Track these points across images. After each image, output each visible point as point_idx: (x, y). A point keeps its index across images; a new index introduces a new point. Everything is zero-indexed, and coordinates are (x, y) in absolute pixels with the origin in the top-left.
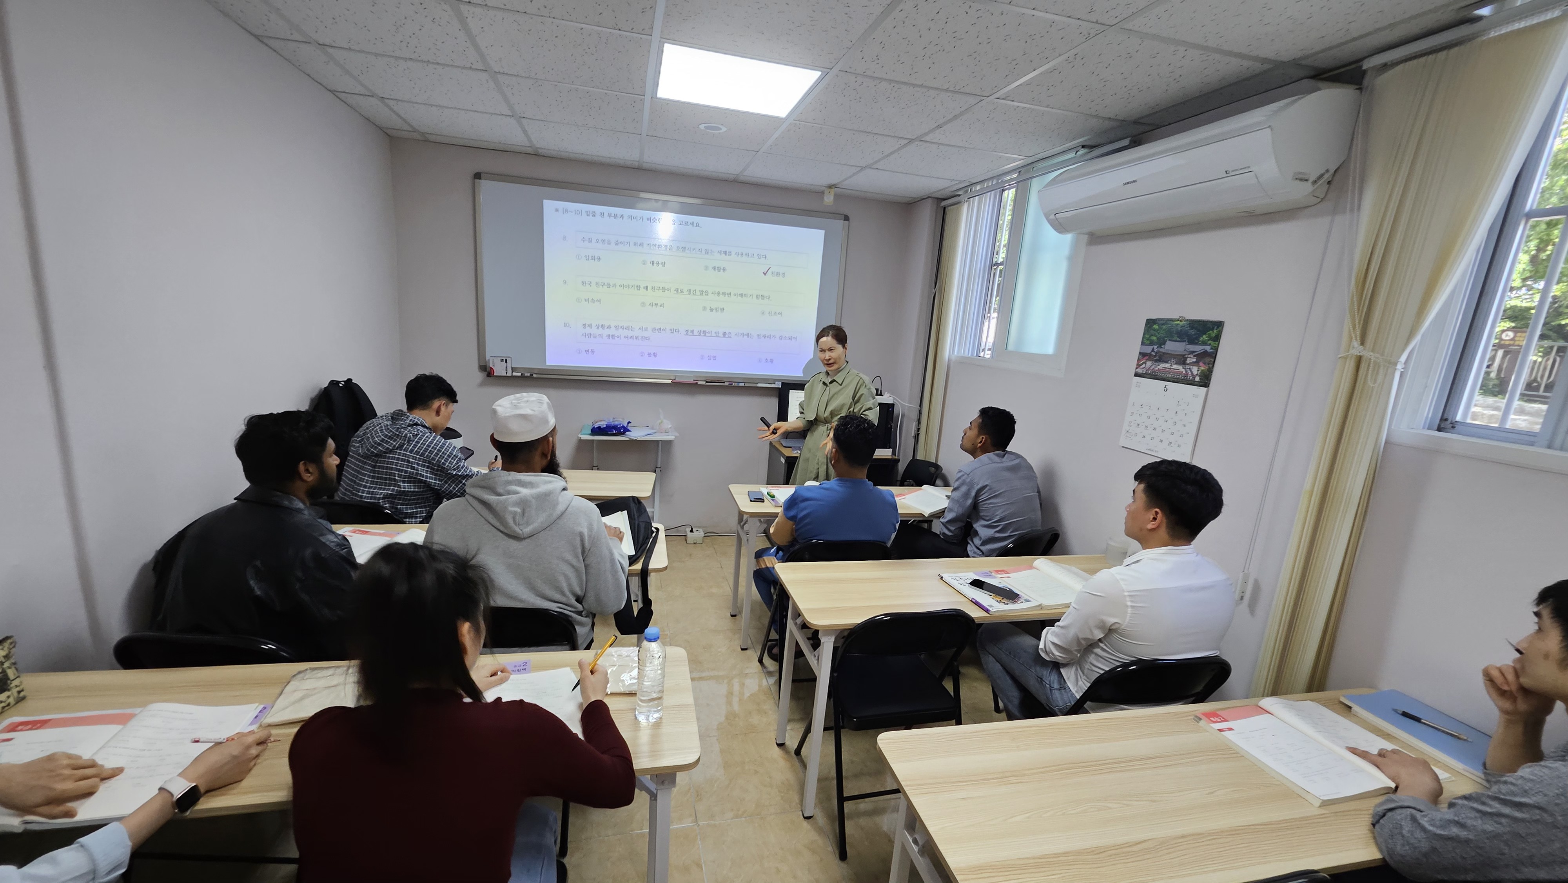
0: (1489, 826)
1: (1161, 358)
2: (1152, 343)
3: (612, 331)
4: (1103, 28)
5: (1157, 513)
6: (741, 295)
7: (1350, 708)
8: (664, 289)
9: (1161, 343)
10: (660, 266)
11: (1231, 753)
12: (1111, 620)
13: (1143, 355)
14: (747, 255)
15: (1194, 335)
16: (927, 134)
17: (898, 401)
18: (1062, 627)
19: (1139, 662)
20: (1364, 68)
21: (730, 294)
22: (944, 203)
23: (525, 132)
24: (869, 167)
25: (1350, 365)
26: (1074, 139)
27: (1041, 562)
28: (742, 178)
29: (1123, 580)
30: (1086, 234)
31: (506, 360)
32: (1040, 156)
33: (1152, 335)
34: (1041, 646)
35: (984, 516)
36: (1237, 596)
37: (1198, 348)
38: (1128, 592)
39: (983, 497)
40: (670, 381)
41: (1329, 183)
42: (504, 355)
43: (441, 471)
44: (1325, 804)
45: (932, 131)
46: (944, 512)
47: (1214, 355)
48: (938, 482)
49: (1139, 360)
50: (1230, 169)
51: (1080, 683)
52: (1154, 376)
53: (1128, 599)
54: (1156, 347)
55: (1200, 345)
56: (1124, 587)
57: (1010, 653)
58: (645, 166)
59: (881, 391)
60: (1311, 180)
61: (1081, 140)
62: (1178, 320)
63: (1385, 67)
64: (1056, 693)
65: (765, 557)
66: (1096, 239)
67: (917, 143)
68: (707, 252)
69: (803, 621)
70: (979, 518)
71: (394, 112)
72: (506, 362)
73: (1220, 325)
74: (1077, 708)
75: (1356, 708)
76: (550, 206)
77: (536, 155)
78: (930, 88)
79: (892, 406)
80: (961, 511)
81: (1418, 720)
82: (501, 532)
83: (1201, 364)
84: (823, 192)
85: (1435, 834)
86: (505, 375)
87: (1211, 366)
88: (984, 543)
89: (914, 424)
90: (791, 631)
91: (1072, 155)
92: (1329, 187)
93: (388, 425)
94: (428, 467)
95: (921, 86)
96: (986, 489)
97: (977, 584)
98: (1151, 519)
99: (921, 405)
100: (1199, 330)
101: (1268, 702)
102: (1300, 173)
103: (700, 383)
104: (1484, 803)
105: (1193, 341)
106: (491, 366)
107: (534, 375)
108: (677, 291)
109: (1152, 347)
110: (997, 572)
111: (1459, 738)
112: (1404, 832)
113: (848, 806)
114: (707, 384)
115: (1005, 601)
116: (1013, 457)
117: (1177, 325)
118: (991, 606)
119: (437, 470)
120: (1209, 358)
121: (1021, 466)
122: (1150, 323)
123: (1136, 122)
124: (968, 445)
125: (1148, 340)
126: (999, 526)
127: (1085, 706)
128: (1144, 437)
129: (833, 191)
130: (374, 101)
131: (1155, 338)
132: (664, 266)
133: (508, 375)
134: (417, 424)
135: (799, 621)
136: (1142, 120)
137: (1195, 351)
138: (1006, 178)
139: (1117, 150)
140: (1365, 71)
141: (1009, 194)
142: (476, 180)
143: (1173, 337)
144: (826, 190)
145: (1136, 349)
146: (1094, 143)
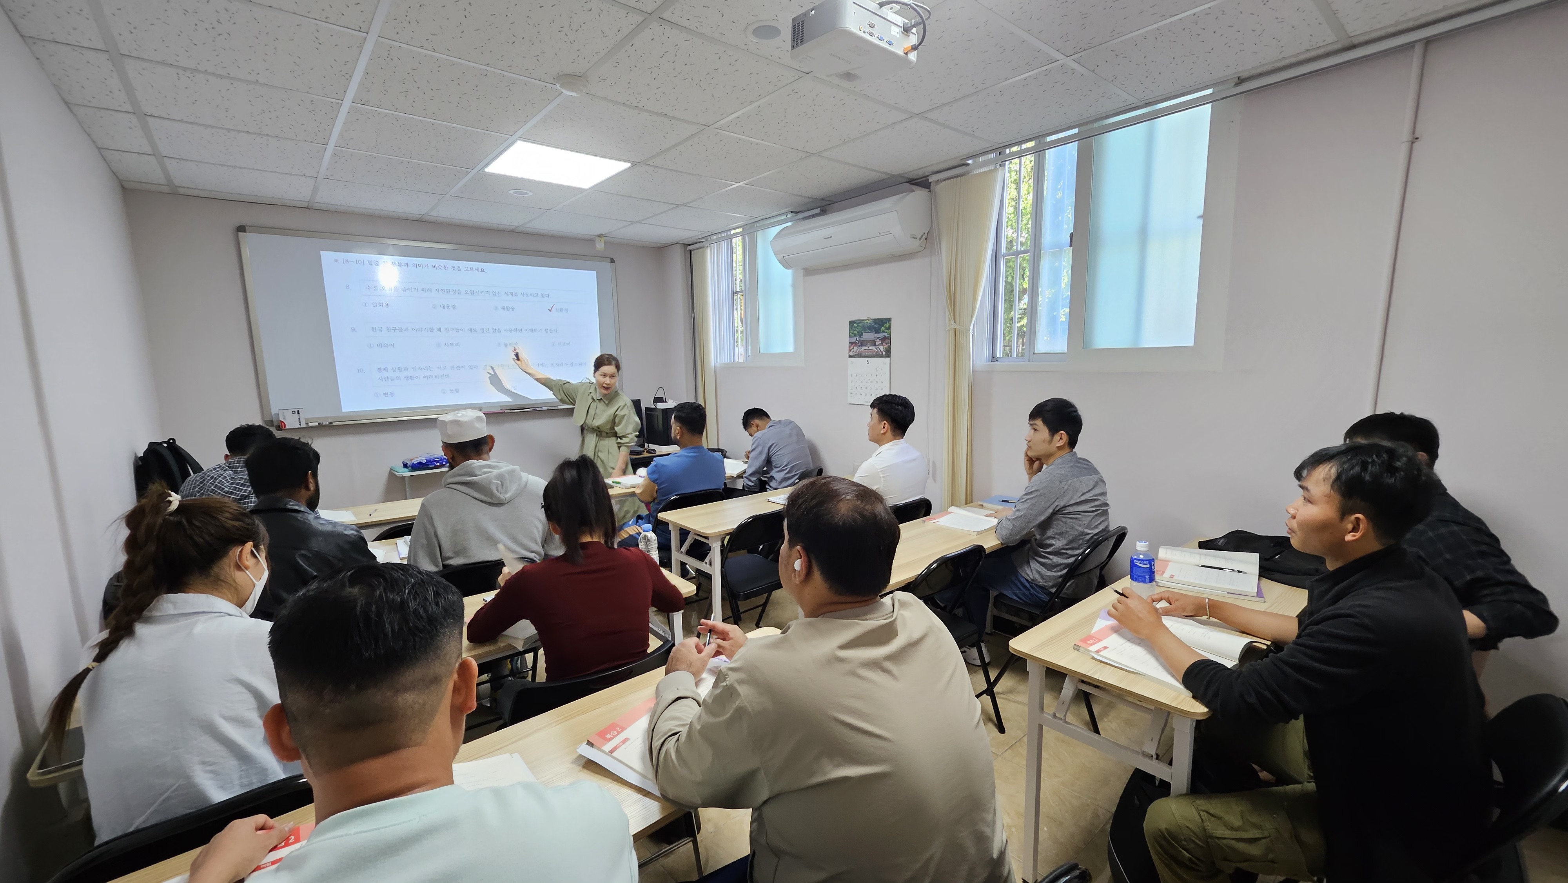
1: (862, 344)
2: (855, 336)
3: (410, 373)
4: (809, 155)
5: (885, 423)
6: (532, 330)
7: (983, 505)
8: (457, 330)
9: (861, 335)
10: (451, 308)
13: (851, 343)
14: (532, 295)
15: (877, 327)
20: (929, 181)
21: (521, 330)
22: (690, 248)
23: (315, 190)
24: (639, 222)
25: (952, 334)
26: (786, 208)
28: (520, 229)
29: (875, 463)
30: (803, 269)
31: (298, 411)
32: (763, 217)
33: (854, 331)
35: (775, 465)
37: (881, 335)
38: (880, 469)
39: (773, 452)
41: (926, 239)
42: (295, 407)
47: (890, 338)
49: (849, 348)
50: (881, 232)
52: (860, 355)
53: (880, 473)
54: (858, 338)
55: (881, 333)
56: (877, 467)
58: (427, 218)
59: (665, 399)
60: (918, 238)
61: (790, 209)
62: (867, 320)
63: (938, 182)
66: (809, 272)
67: (682, 207)
68: (494, 294)
70: (772, 467)
71: (164, 170)
72: (299, 413)
73: (889, 320)
75: (985, 504)
76: (328, 257)
77: (310, 208)
82: (485, 502)
83: (884, 344)
84: (595, 240)
86: (299, 426)
87: (889, 345)
88: (780, 482)
91: (785, 217)
92: (926, 242)
96: (775, 445)
98: (883, 428)
100: (879, 324)
101: (950, 510)
102: (913, 235)
103: (505, 411)
105: (877, 331)
106: (281, 419)
107: (333, 423)
108: (471, 330)
109: (855, 338)
114: (512, 411)
117: (867, 323)
120: (887, 339)
122: (852, 323)
123: (823, 200)
125: (852, 334)
128: (861, 394)
129: (603, 239)
130: (148, 160)
131: (856, 332)
132: (455, 308)
133: (302, 426)
136: (826, 199)
137: (879, 338)
138: (732, 232)
139: (813, 216)
140: (930, 183)
141: (738, 242)
142: (239, 233)
143: (866, 330)
144: (597, 239)
145: (846, 341)
146: (797, 211)
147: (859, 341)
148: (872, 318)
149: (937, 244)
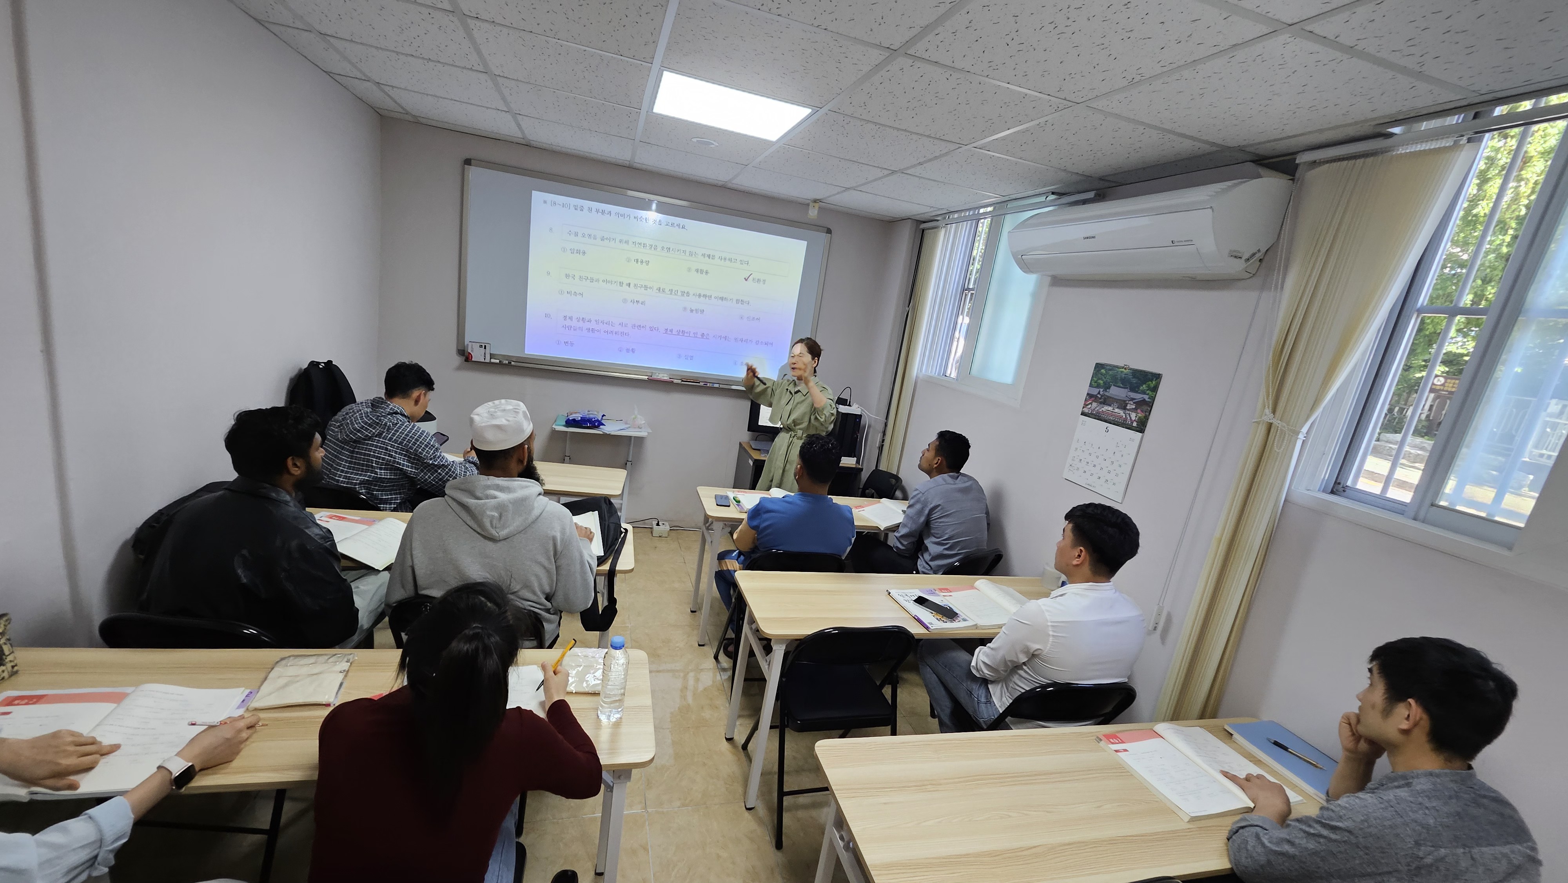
0: (1311, 845)
1: (1106, 401)
2: (1098, 386)
3: (592, 325)
4: (1070, 104)
5: (1081, 551)
6: (722, 298)
7: (1232, 735)
8: (646, 287)
9: (1107, 387)
10: (644, 264)
11: (1123, 772)
12: (1035, 646)
13: (1090, 395)
14: (730, 260)
15: (1136, 383)
16: (908, 168)
17: (866, 413)
18: (992, 649)
19: (1054, 684)
20: (1297, 162)
21: (711, 296)
22: (923, 226)
23: (519, 126)
24: (854, 189)
25: (1262, 430)
26: (1044, 186)
27: (982, 583)
28: (730, 185)
29: (1048, 611)
30: (1050, 276)
31: (485, 346)
32: (1014, 197)
33: (1100, 379)
34: (973, 663)
35: (935, 533)
36: (1151, 628)
37: (1138, 397)
38: (1051, 622)
39: (935, 516)
40: (647, 377)
41: (1261, 260)
42: (484, 341)
43: (418, 460)
44: (1194, 819)
45: (913, 166)
46: (899, 526)
47: (1151, 404)
48: (898, 493)
49: (1086, 400)
50: (1175, 240)
51: (1004, 699)
52: (1098, 417)
53: (1050, 628)
54: (1101, 390)
55: (1139, 393)
56: (1048, 618)
57: (946, 666)
58: (635, 165)
59: (850, 402)
60: (1244, 258)
61: (1050, 188)
62: (1123, 368)
63: (1314, 164)
64: (983, 706)
65: (726, 560)
66: (1058, 281)
67: (899, 174)
68: (691, 254)
69: (757, 627)
70: (929, 535)
71: (389, 96)
72: (485, 348)
73: (1158, 377)
74: (998, 723)
75: (1236, 736)
76: (538, 197)
77: (528, 146)
78: (912, 133)
79: (860, 417)
80: (914, 527)
81: (1285, 748)
82: (479, 533)
83: (1139, 411)
84: (808, 205)
85: (1272, 850)
86: (483, 361)
87: (1147, 414)
88: (934, 559)
89: (880, 436)
90: (746, 634)
91: (1043, 199)
92: (1260, 265)
93: (367, 412)
94: (405, 456)
95: (905, 130)
96: (939, 508)
97: (921, 601)
98: (1076, 556)
99: (887, 418)
100: (1140, 380)
101: (1162, 728)
102: (1235, 251)
103: (675, 381)
104: (1310, 826)
105: (1135, 388)
106: (469, 351)
107: (513, 363)
108: (660, 290)
109: (1098, 390)
110: (941, 590)
111: (1316, 767)
112: (1249, 847)
113: (787, 800)
114: (683, 382)
115: (944, 619)
116: (966, 479)
117: (1122, 372)
118: (931, 624)
119: (414, 459)
120: (1146, 406)
121: (973, 488)
122: (1099, 367)
123: (1101, 179)
124: (925, 465)
125: (1095, 382)
126: (948, 543)
127: (1006, 720)
128: (1085, 472)
129: (817, 205)
130: (368, 84)
131: (1101, 381)
132: (647, 264)
133: (486, 361)
134: (396, 413)
135: (754, 626)
136: (1106, 178)
137: (1135, 399)
138: (982, 211)
139: (1084, 202)
140: (1298, 165)
141: (984, 226)
142: (466, 166)
143: (1116, 383)
144: (811, 204)
145: (1085, 389)
146: (1063, 191)
147: (1102, 396)
148: (1130, 367)
149: (1279, 270)
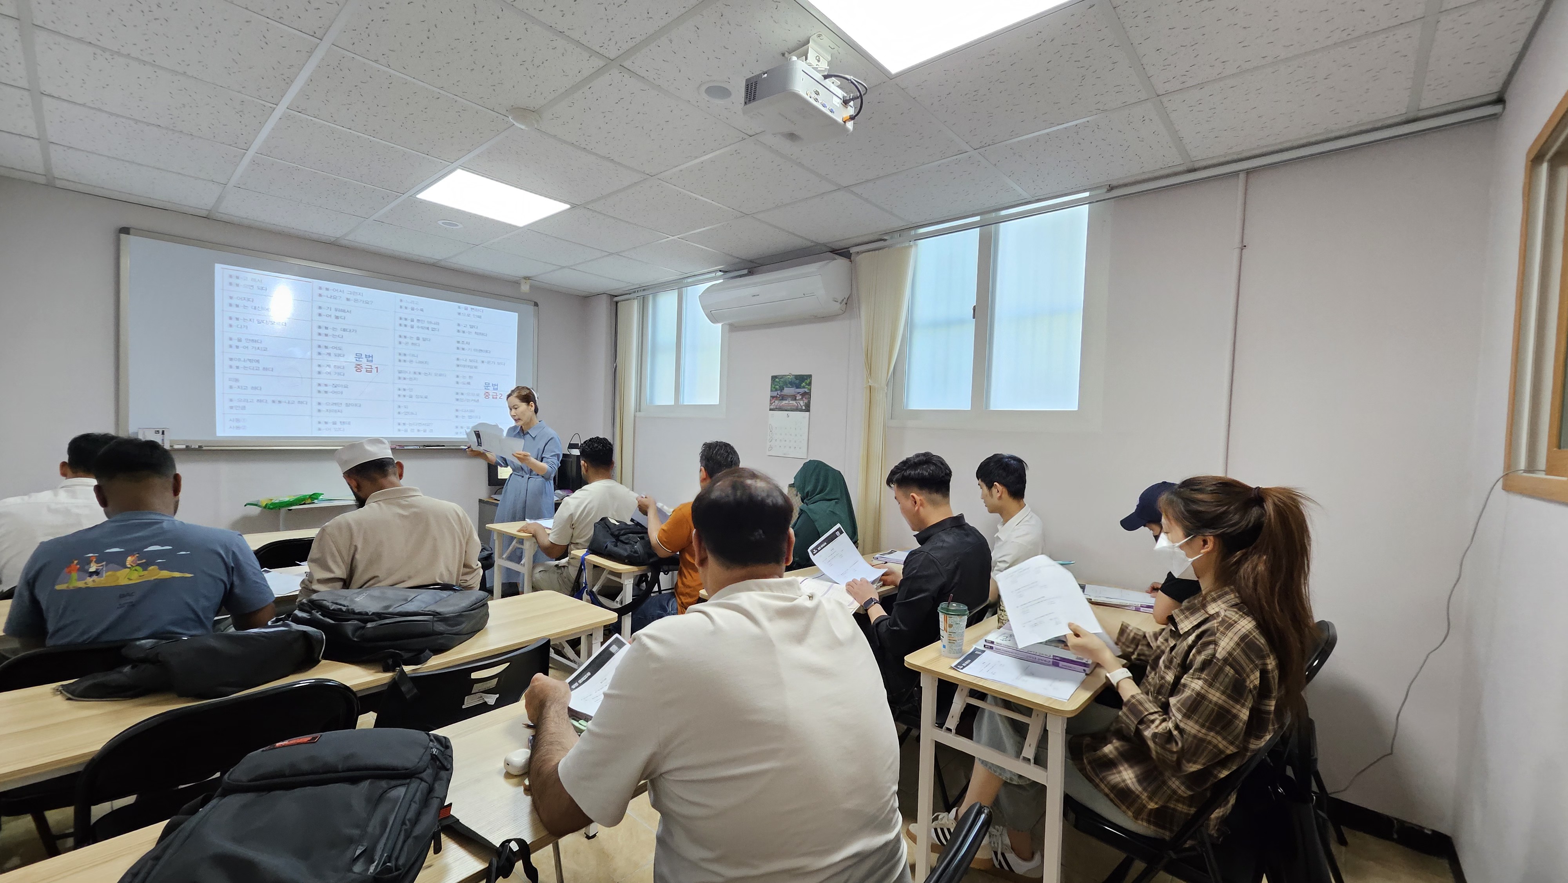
1: (783, 398)
4: (744, 215)
9: (782, 389)
13: (772, 397)
15: (798, 383)
16: (624, 251)
20: (850, 252)
22: (616, 299)
23: (220, 198)
24: (569, 267)
25: (866, 391)
26: (717, 266)
28: (443, 264)
30: (730, 325)
31: (163, 432)
32: (693, 274)
33: (777, 383)
42: (160, 426)
45: (628, 250)
47: (810, 394)
49: (770, 400)
50: (806, 294)
52: (781, 409)
55: (802, 388)
58: (342, 242)
60: (839, 301)
61: (720, 267)
62: (788, 375)
63: (858, 253)
66: (738, 328)
67: (614, 256)
72: (160, 433)
73: (810, 376)
76: (222, 270)
77: (207, 218)
78: (639, 226)
83: (804, 399)
84: (521, 283)
87: (809, 399)
91: (713, 275)
92: (847, 304)
95: (635, 224)
100: (800, 380)
102: (834, 298)
105: (798, 386)
107: (204, 448)
109: (777, 392)
117: (788, 378)
120: (807, 395)
122: (774, 378)
125: (774, 389)
128: (781, 446)
129: (528, 282)
131: (777, 387)
136: (754, 261)
137: (800, 393)
139: (741, 276)
142: (122, 235)
143: (786, 385)
144: (523, 281)
145: (768, 393)
146: (726, 270)
147: (780, 396)
148: (792, 374)
149: (856, 308)
